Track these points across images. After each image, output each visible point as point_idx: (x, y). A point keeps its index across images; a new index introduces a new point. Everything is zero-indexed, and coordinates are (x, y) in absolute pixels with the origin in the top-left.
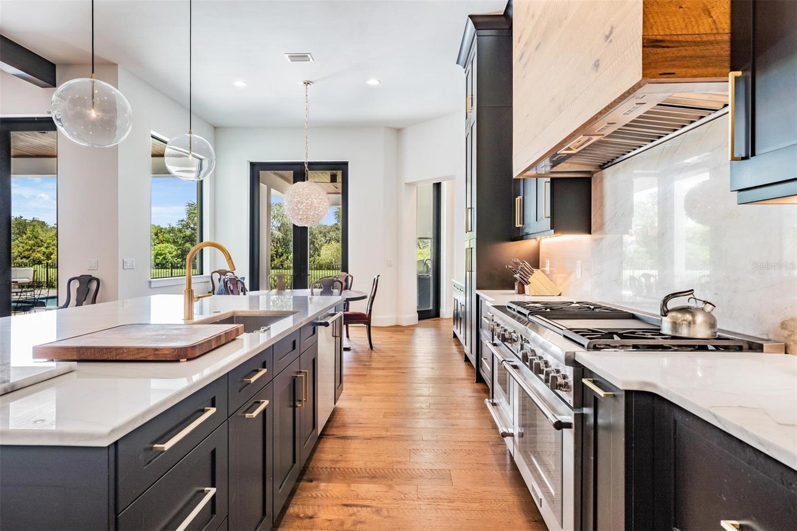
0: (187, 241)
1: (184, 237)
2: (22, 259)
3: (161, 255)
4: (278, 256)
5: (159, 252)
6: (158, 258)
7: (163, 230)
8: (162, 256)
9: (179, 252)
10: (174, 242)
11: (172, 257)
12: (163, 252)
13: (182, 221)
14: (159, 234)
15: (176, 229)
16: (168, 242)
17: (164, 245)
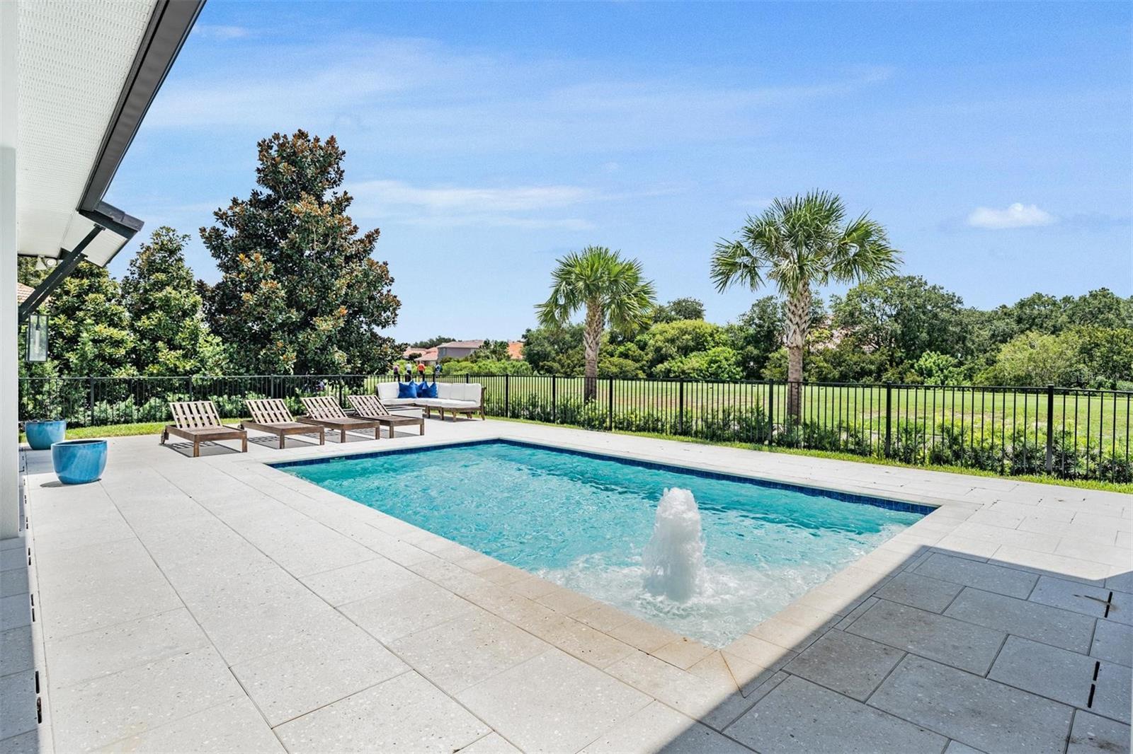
0: (749, 343)
1: (746, 338)
2: (579, 367)
3: (716, 362)
4: (894, 364)
5: (714, 358)
6: (712, 367)
7: (720, 330)
8: (716, 365)
9: (739, 357)
10: (733, 345)
11: (729, 365)
12: (718, 359)
13: (744, 315)
14: (715, 335)
15: (736, 326)
16: (724, 345)
17: (720, 349)
